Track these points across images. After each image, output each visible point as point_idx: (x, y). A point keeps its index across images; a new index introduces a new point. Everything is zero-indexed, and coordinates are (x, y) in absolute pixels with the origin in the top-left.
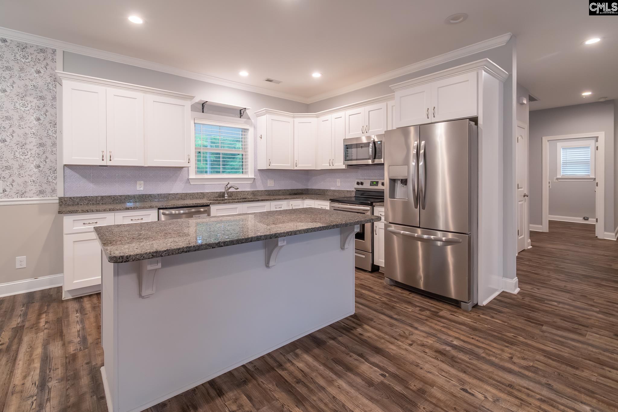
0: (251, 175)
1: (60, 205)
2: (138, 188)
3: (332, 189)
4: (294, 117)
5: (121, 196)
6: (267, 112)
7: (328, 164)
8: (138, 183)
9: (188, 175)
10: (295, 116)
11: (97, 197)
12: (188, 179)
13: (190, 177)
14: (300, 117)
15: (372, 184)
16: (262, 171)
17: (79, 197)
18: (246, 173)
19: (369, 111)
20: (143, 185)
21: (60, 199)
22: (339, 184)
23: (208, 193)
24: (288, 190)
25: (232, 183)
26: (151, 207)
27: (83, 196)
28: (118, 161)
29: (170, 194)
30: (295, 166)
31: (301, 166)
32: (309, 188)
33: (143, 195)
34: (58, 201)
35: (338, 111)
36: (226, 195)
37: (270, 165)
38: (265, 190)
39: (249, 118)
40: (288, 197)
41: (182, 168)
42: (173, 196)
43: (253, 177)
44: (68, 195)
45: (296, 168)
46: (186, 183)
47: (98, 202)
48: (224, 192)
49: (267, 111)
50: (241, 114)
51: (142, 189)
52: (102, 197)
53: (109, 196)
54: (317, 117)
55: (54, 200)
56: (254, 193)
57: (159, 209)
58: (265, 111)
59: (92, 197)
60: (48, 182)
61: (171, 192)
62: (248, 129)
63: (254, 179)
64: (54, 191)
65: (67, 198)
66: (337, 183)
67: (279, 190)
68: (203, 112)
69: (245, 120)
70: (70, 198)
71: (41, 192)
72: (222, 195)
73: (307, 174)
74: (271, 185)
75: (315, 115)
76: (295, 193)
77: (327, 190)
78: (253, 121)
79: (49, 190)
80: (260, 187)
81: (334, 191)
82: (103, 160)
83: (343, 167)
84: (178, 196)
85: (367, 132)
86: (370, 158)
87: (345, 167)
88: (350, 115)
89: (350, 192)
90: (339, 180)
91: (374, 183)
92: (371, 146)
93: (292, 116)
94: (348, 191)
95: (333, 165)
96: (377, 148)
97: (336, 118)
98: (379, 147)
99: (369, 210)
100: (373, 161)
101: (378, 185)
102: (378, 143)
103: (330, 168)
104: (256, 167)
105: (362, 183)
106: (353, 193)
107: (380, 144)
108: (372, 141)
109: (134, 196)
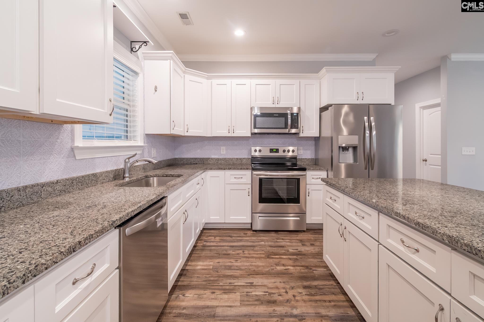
0: (140, 142)
3: (213, 157)
4: (185, 72)
6: (171, 57)
7: (227, 131)
10: (187, 71)
13: (76, 145)
14: (194, 75)
15: (271, 151)
19: (280, 85)
24: (166, 161)
29: (43, 185)
36: (127, 175)
37: (173, 129)
39: (138, 58)
43: (143, 144)
45: (187, 134)
46: (69, 156)
50: (132, 47)
54: (208, 78)
56: (144, 168)
58: (171, 55)
62: (136, 73)
63: (144, 147)
69: (136, 59)
72: (121, 174)
73: (174, 141)
75: (207, 76)
76: (170, 163)
77: (209, 159)
78: (142, 63)
85: (278, 104)
86: (286, 127)
87: (250, 135)
88: (256, 85)
89: (240, 159)
90: (224, 148)
91: (274, 150)
92: (289, 117)
93: (184, 70)
94: (237, 159)
95: (234, 133)
96: (293, 119)
97: (237, 84)
98: (295, 118)
99: (305, 175)
100: (289, 131)
101: (278, 152)
102: (294, 114)
103: (229, 135)
104: (144, 131)
105: (260, 151)
106: (244, 160)
107: (296, 115)
108: (289, 113)
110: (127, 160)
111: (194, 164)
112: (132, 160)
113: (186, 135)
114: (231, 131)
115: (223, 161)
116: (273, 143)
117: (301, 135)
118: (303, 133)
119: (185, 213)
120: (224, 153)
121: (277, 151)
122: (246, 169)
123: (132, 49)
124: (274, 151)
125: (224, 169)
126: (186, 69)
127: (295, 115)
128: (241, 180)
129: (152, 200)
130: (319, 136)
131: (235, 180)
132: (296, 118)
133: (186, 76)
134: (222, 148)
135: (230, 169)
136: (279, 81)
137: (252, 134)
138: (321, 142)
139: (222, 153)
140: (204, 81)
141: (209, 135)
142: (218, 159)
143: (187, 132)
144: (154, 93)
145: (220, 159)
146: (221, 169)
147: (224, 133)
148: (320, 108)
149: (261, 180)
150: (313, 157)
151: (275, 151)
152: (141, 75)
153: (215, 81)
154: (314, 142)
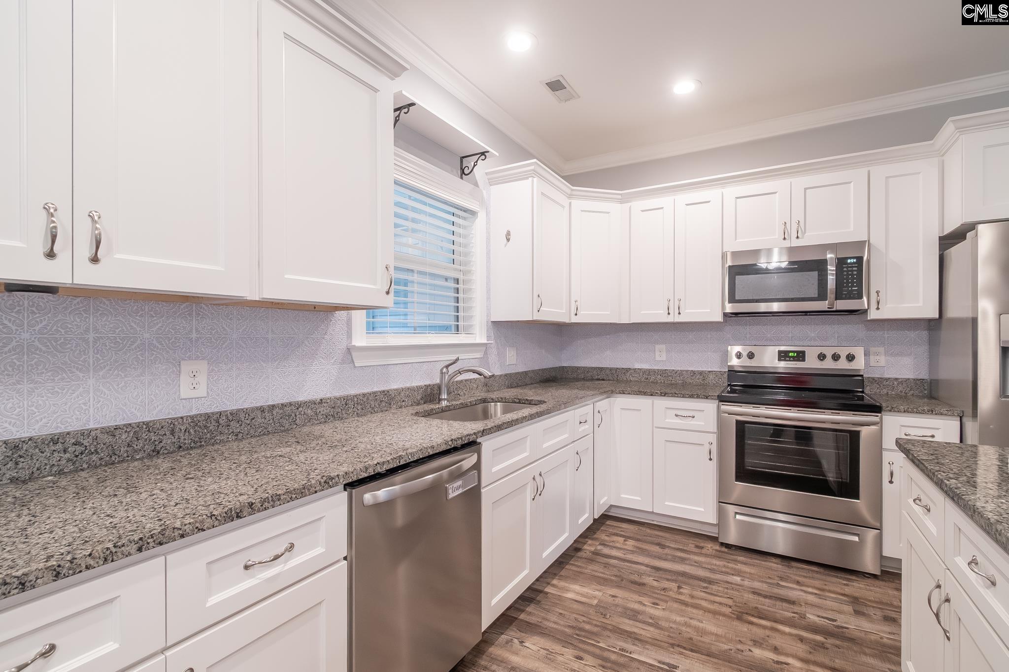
0: (479, 336)
2: (185, 391)
3: (637, 366)
4: (570, 196)
6: (534, 172)
7: (664, 311)
8: (189, 367)
9: (349, 336)
10: (574, 193)
12: (349, 350)
13: (354, 343)
14: (587, 197)
15: (783, 355)
16: (498, 325)
18: (468, 330)
19: (806, 189)
20: (202, 379)
23: (399, 391)
24: (538, 372)
29: (299, 405)
30: (573, 311)
32: (566, 364)
33: (208, 417)
36: (444, 396)
37: (539, 311)
39: (474, 184)
42: (309, 411)
43: (484, 340)
46: (343, 362)
48: (439, 387)
49: (536, 168)
50: (462, 167)
51: (202, 391)
54: (622, 201)
58: (533, 167)
61: (301, 398)
62: (473, 213)
63: (486, 345)
67: (526, 373)
69: (471, 186)
72: (433, 395)
73: (560, 332)
74: (512, 360)
75: (620, 197)
76: (547, 377)
77: (628, 370)
78: (484, 192)
84: (324, 410)
85: (798, 237)
86: (822, 296)
87: (719, 318)
88: (737, 198)
89: (701, 373)
90: (663, 347)
91: (790, 354)
92: (831, 268)
93: (569, 191)
94: (694, 372)
95: (679, 313)
96: (845, 273)
97: (687, 205)
98: (852, 271)
99: (880, 423)
100: (832, 305)
101: (804, 360)
102: (849, 261)
103: (670, 319)
104: (488, 315)
105: (751, 356)
106: (711, 377)
107: (854, 263)
108: (831, 258)
109: (172, 426)
110: (445, 370)
111: (598, 380)
112: (452, 369)
113: (573, 321)
114: (674, 310)
115: (659, 376)
116: (790, 335)
117: (873, 315)
118: (878, 309)
119: (538, 478)
120: (664, 357)
121: (800, 356)
122: (702, 398)
123: (463, 172)
124: (790, 357)
125: (652, 395)
126: (572, 190)
127: (851, 263)
128: (692, 422)
129: (433, 447)
130: (937, 316)
131: (678, 421)
132: (855, 271)
133: (575, 202)
134: (658, 347)
135: (664, 394)
136: (801, 182)
137: (725, 315)
138: (945, 334)
139: (658, 358)
140: (615, 208)
141: (625, 320)
142: (649, 372)
143: (576, 314)
144: (505, 246)
145: (654, 371)
146: (645, 394)
147: (658, 315)
148: (941, 238)
149: (740, 425)
150: (924, 374)
151: (793, 357)
152: (482, 216)
153: (638, 205)
154: (925, 334)
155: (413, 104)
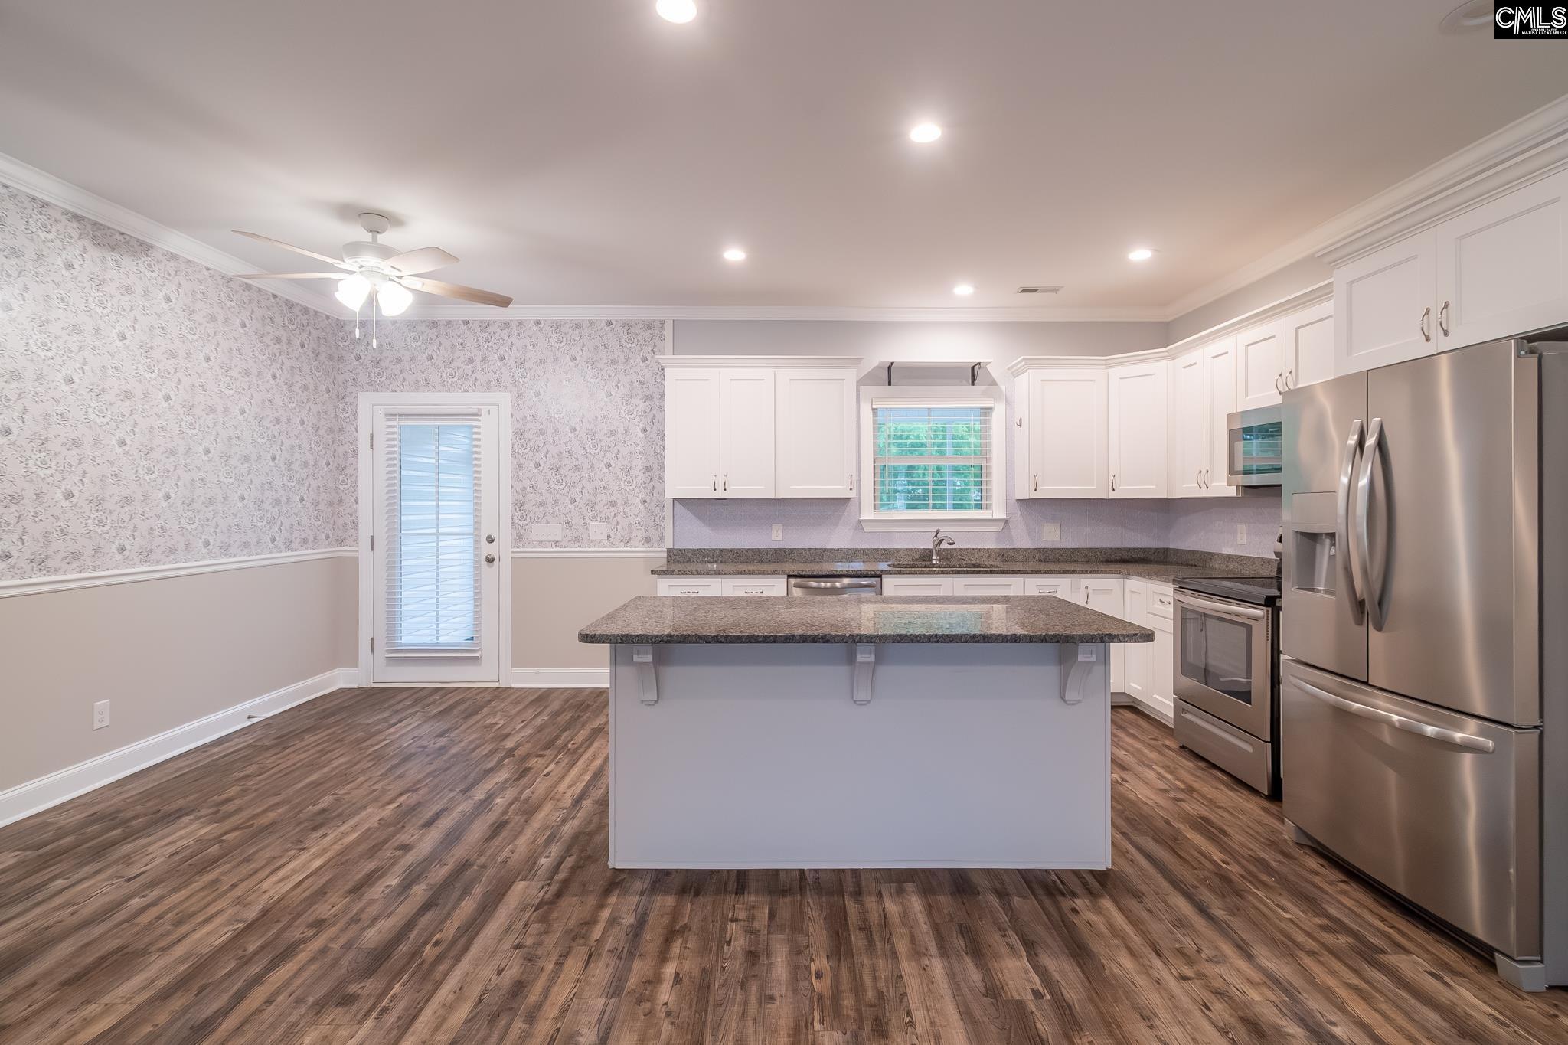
0: (998, 513)
1: (668, 561)
2: (774, 538)
4: (1108, 366)
5: (747, 550)
6: (1030, 364)
7: (1197, 485)
8: (775, 527)
9: (860, 514)
10: (1109, 362)
11: (714, 550)
12: (860, 522)
13: (864, 517)
14: (1123, 363)
16: (1027, 503)
17: (691, 550)
18: (988, 507)
19: (1297, 329)
20: (781, 532)
21: (669, 551)
22: (1242, 539)
23: (898, 550)
24: (1101, 550)
25: (946, 531)
26: (775, 573)
27: (696, 548)
28: (738, 490)
29: (825, 550)
30: (1110, 488)
31: (1127, 490)
32: (1171, 546)
33: (781, 549)
34: (665, 555)
35: (1220, 336)
36: (936, 557)
37: (1036, 490)
38: (1036, 549)
39: (994, 383)
40: (1103, 567)
41: (849, 499)
42: (830, 554)
43: (1004, 516)
44: (678, 546)
45: (1112, 496)
46: (856, 528)
47: (715, 559)
48: (931, 551)
49: (1029, 362)
50: (973, 375)
51: (780, 538)
52: (721, 550)
53: (732, 550)
54: (1172, 357)
55: (660, 553)
56: (1005, 555)
57: (789, 576)
58: (1023, 363)
59: (707, 549)
60: (655, 525)
61: (829, 546)
62: (990, 409)
63: (1007, 521)
64: (661, 538)
65: (677, 549)
66: (1239, 535)
67: (1075, 550)
68: (890, 384)
69: (983, 388)
70: (680, 550)
71: (647, 540)
72: (926, 555)
73: (1165, 509)
74: (1052, 536)
75: (1166, 354)
76: (1123, 557)
78: (1003, 388)
79: (656, 538)
80: (1022, 540)
81: (1229, 558)
82: (715, 490)
83: (1231, 492)
84: (840, 554)
88: (1248, 345)
90: (1243, 527)
93: (1104, 362)
95: (1207, 487)
97: (1213, 357)
104: (1012, 493)
109: (767, 551)
110: (933, 539)
114: (1203, 484)
123: (973, 379)
126: (1106, 360)
128: (1167, 609)
131: (1160, 606)
133: (1111, 371)
141: (1173, 495)
143: (1114, 489)
147: (1194, 489)
152: (997, 409)
153: (1181, 361)
155: (892, 363)
